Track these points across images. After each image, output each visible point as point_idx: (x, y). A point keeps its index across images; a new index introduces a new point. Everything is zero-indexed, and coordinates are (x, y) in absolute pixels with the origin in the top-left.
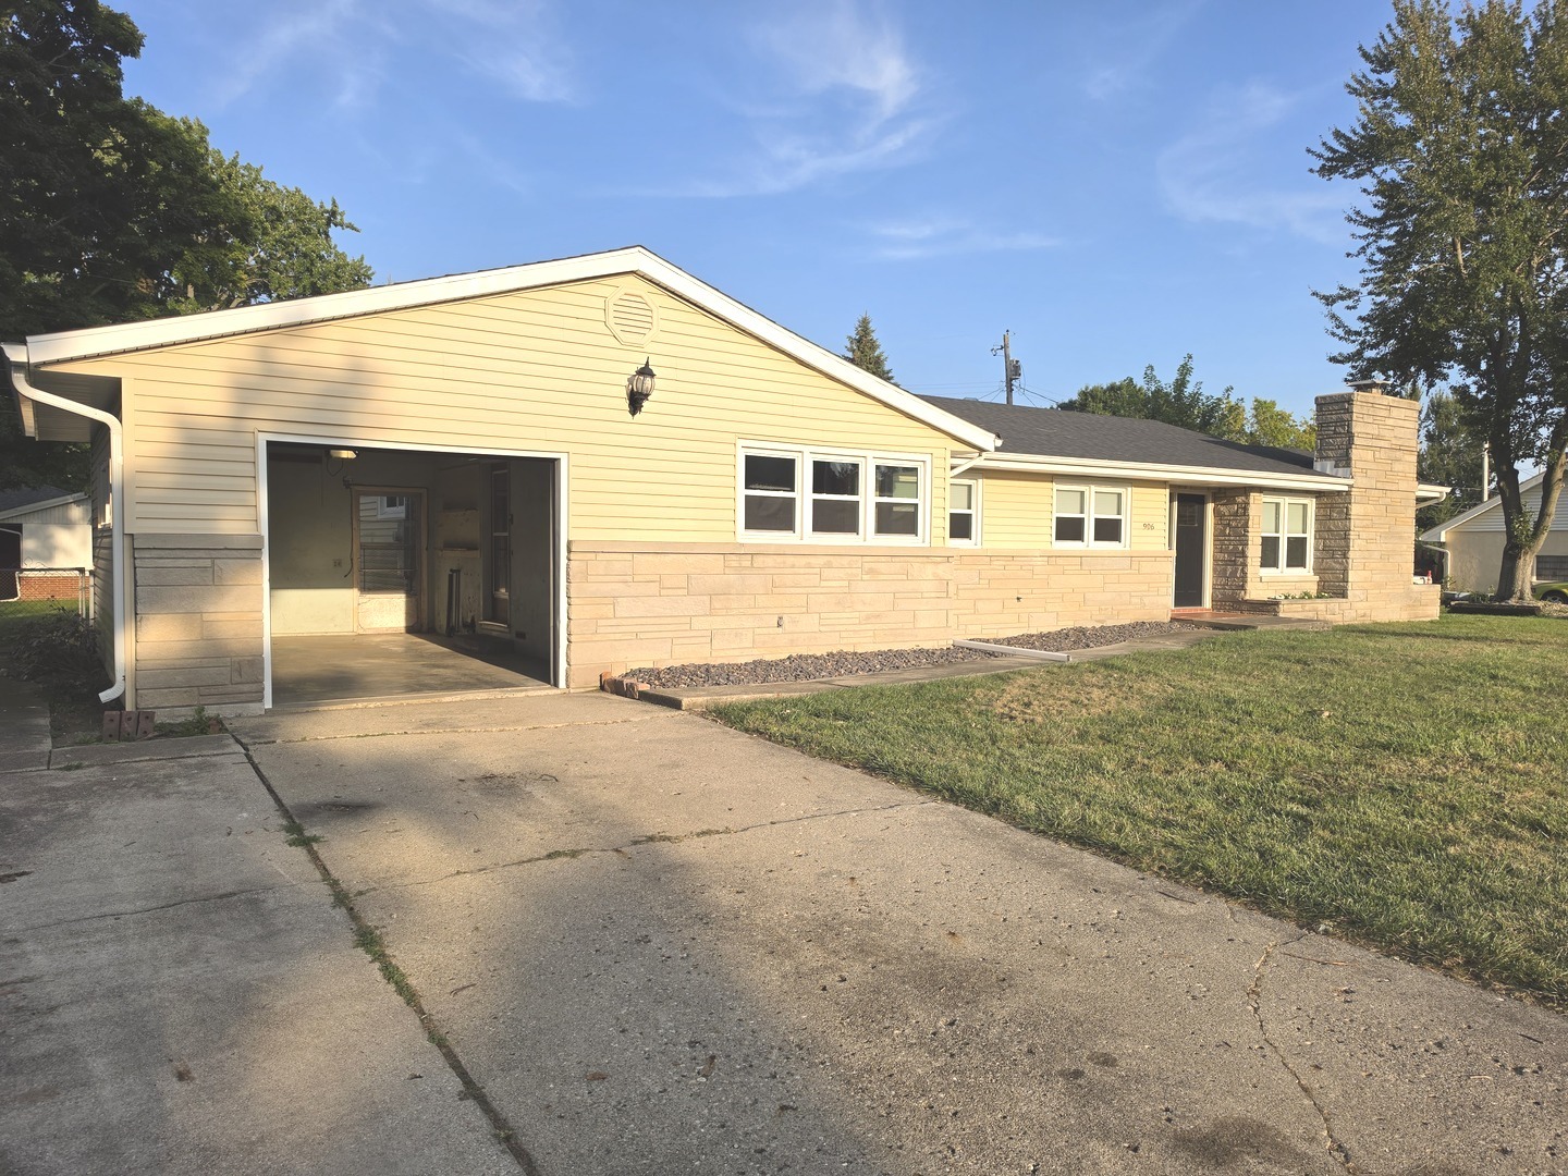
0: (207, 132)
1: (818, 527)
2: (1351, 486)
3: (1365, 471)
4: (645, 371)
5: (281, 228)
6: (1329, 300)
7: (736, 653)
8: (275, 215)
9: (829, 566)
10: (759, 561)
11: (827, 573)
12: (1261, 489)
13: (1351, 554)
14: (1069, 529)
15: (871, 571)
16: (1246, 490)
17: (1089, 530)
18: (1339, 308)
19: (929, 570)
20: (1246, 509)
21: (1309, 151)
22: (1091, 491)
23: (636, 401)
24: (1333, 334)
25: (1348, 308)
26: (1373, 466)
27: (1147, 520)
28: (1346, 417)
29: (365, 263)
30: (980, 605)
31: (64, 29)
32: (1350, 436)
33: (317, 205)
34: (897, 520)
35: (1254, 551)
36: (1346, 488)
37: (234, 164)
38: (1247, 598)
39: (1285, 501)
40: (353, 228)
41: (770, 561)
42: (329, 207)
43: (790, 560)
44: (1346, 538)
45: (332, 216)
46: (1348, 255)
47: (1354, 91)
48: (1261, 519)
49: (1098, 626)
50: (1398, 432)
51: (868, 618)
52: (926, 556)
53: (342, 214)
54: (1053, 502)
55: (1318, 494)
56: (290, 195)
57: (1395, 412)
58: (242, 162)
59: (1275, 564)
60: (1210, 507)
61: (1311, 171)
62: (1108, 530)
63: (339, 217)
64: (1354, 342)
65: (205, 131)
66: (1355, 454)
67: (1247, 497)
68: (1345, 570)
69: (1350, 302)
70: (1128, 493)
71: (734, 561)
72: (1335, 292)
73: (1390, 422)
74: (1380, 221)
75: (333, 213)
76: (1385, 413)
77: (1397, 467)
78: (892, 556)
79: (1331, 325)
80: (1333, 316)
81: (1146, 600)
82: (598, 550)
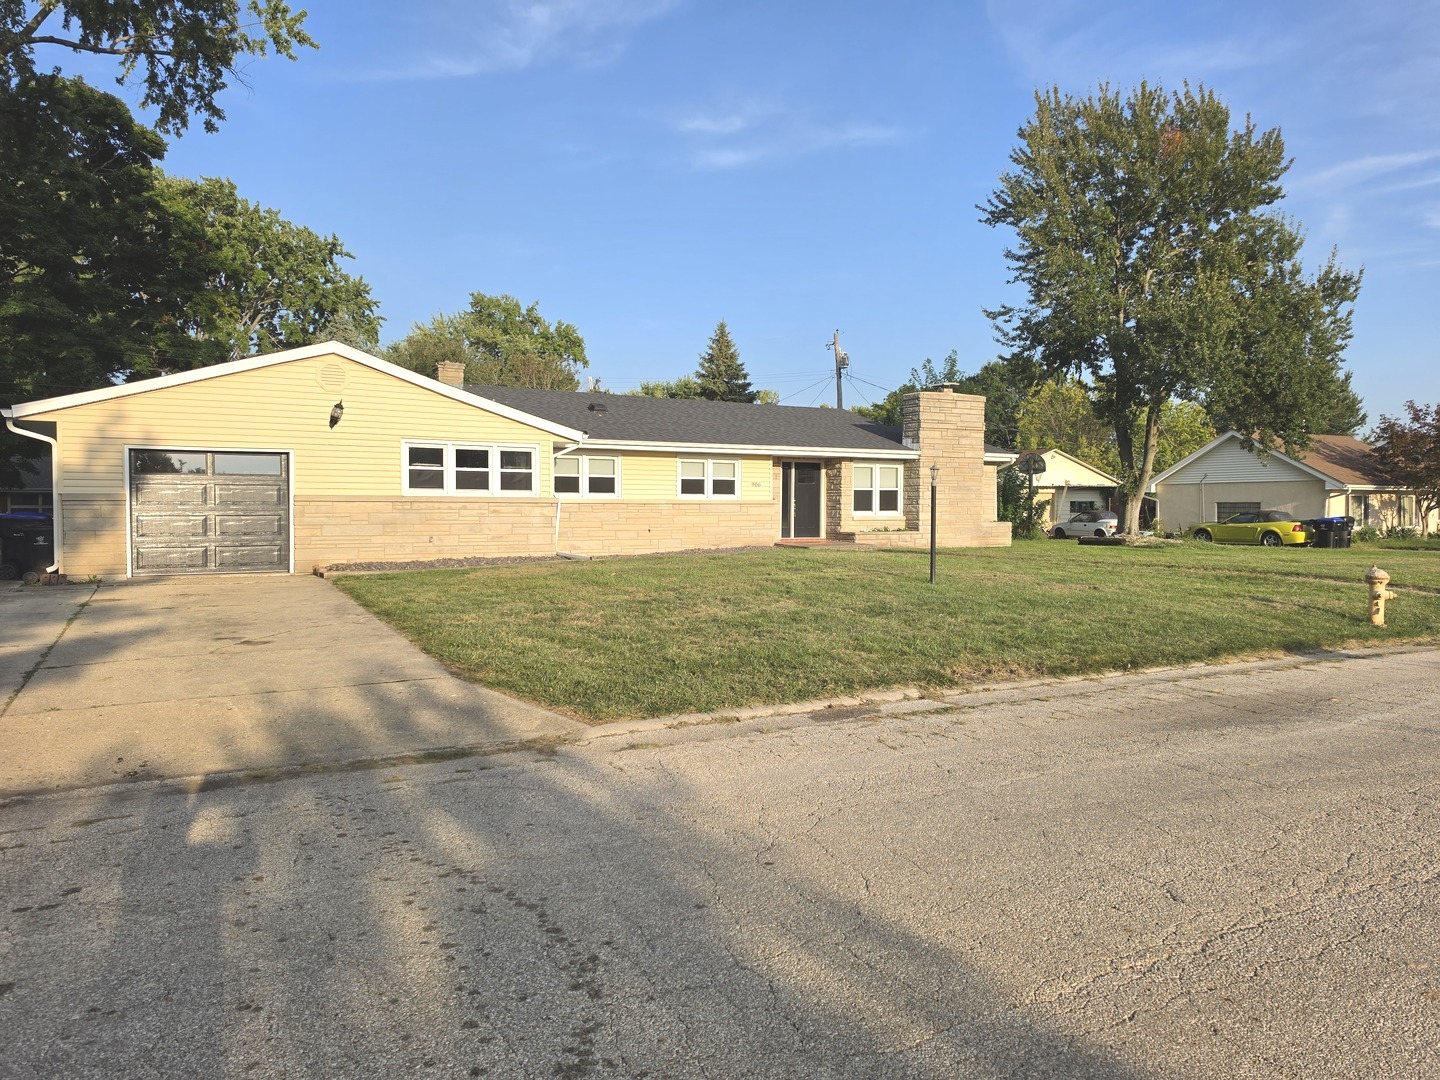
0: (235, 187)
1: (459, 486)
2: (920, 456)
3: (932, 446)
4: (339, 406)
5: (292, 259)
6: (992, 316)
7: (402, 556)
8: (287, 250)
9: (465, 508)
10: (415, 505)
11: (463, 512)
12: (851, 459)
13: (921, 502)
14: (692, 487)
15: (494, 511)
16: (840, 460)
17: (709, 487)
18: (1000, 321)
19: (537, 511)
20: (840, 472)
21: (977, 206)
22: (709, 463)
23: (334, 421)
24: (998, 341)
25: (1006, 321)
26: (942, 442)
27: (757, 480)
28: (916, 409)
29: (364, 282)
30: (619, 534)
31: (112, 141)
32: (919, 421)
33: (322, 239)
34: (516, 481)
35: (847, 500)
36: (917, 457)
37: (256, 211)
38: (842, 531)
39: (877, 467)
40: (351, 257)
41: (423, 505)
42: (330, 240)
43: (437, 505)
44: (918, 491)
45: (333, 248)
46: (1008, 282)
47: (1015, 160)
48: (854, 478)
49: (713, 548)
50: (964, 418)
51: (493, 538)
52: (535, 503)
53: (341, 245)
54: (680, 470)
55: (904, 461)
56: (298, 233)
57: (960, 404)
58: (262, 209)
59: (869, 508)
60: (823, 472)
61: (980, 221)
62: (724, 487)
63: (339, 248)
64: (1012, 346)
65: (233, 187)
66: (922, 434)
67: (841, 464)
68: (918, 512)
69: (1007, 318)
70: (739, 463)
71: (399, 506)
72: (998, 309)
73: (957, 411)
74: (1030, 256)
75: (334, 245)
76: (953, 405)
77: (964, 441)
78: (509, 502)
79: (998, 335)
80: (997, 328)
81: (753, 532)
82: (310, 500)
